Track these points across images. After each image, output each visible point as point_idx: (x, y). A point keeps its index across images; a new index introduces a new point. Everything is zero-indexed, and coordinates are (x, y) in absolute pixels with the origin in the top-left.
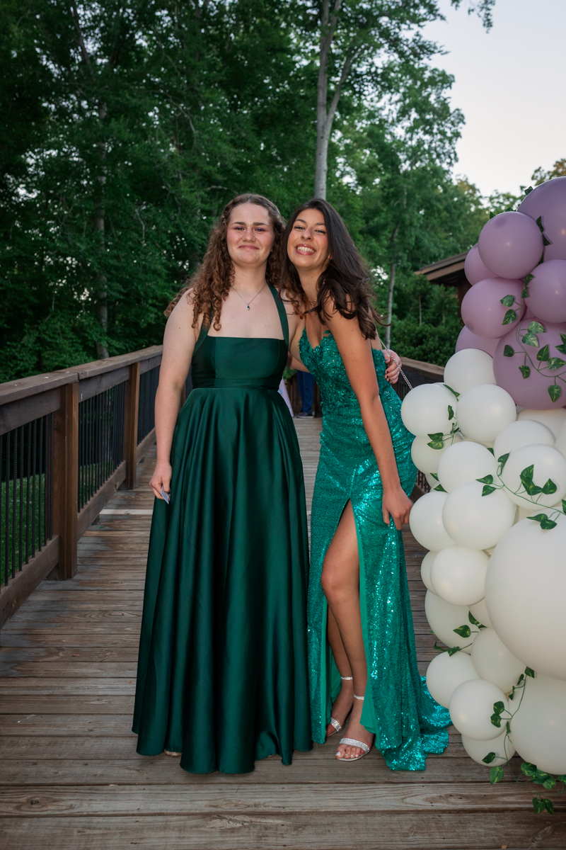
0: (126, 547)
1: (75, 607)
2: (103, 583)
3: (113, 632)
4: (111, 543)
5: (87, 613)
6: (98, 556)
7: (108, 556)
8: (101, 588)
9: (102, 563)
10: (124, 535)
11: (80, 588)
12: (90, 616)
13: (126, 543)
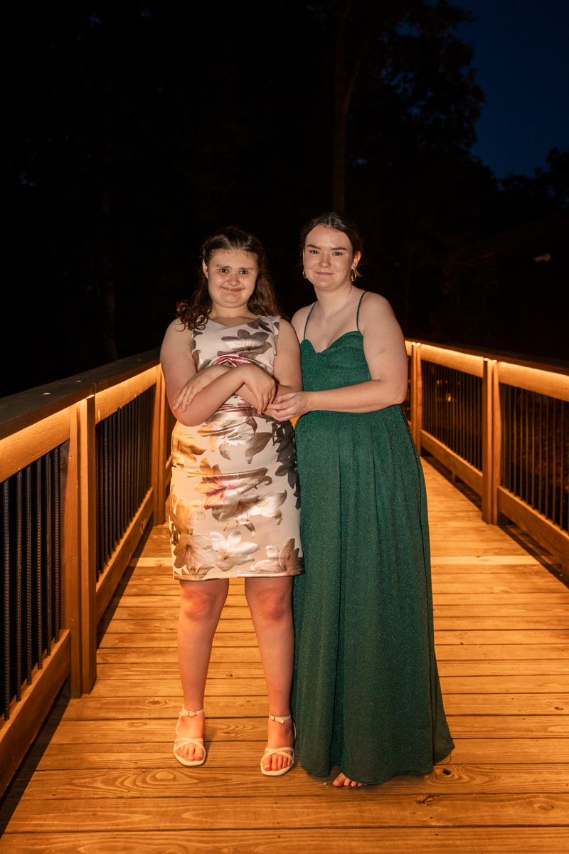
0: (164, 627)
1: (96, 758)
2: (137, 702)
3: (162, 825)
4: (142, 618)
5: (115, 773)
6: (126, 645)
7: (141, 645)
8: (136, 716)
9: (132, 658)
10: (159, 604)
11: (102, 714)
12: (122, 783)
13: (162, 619)
